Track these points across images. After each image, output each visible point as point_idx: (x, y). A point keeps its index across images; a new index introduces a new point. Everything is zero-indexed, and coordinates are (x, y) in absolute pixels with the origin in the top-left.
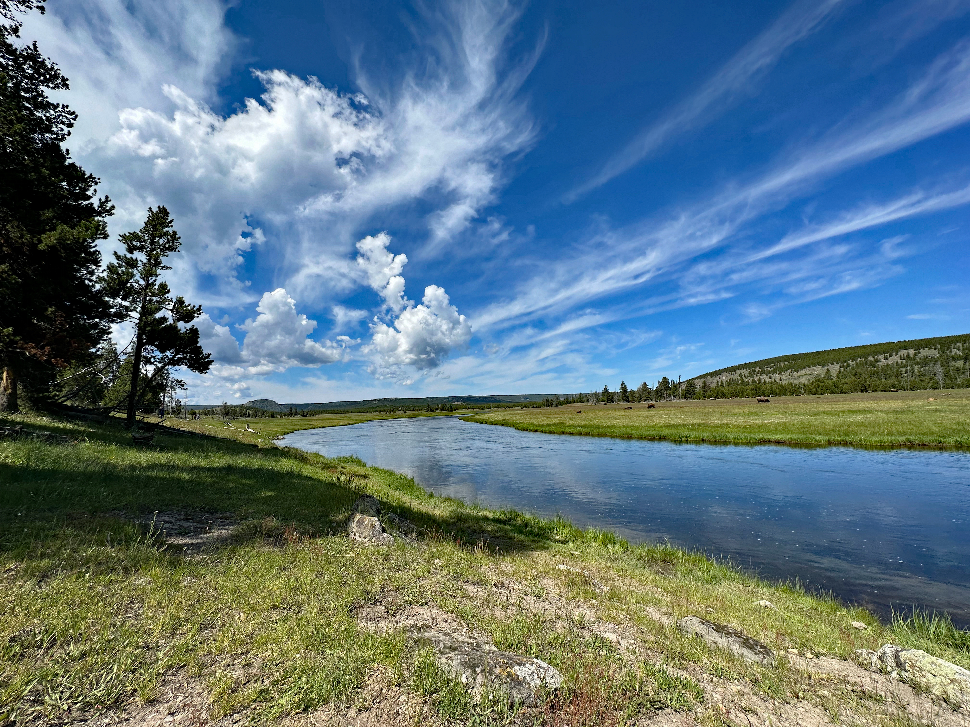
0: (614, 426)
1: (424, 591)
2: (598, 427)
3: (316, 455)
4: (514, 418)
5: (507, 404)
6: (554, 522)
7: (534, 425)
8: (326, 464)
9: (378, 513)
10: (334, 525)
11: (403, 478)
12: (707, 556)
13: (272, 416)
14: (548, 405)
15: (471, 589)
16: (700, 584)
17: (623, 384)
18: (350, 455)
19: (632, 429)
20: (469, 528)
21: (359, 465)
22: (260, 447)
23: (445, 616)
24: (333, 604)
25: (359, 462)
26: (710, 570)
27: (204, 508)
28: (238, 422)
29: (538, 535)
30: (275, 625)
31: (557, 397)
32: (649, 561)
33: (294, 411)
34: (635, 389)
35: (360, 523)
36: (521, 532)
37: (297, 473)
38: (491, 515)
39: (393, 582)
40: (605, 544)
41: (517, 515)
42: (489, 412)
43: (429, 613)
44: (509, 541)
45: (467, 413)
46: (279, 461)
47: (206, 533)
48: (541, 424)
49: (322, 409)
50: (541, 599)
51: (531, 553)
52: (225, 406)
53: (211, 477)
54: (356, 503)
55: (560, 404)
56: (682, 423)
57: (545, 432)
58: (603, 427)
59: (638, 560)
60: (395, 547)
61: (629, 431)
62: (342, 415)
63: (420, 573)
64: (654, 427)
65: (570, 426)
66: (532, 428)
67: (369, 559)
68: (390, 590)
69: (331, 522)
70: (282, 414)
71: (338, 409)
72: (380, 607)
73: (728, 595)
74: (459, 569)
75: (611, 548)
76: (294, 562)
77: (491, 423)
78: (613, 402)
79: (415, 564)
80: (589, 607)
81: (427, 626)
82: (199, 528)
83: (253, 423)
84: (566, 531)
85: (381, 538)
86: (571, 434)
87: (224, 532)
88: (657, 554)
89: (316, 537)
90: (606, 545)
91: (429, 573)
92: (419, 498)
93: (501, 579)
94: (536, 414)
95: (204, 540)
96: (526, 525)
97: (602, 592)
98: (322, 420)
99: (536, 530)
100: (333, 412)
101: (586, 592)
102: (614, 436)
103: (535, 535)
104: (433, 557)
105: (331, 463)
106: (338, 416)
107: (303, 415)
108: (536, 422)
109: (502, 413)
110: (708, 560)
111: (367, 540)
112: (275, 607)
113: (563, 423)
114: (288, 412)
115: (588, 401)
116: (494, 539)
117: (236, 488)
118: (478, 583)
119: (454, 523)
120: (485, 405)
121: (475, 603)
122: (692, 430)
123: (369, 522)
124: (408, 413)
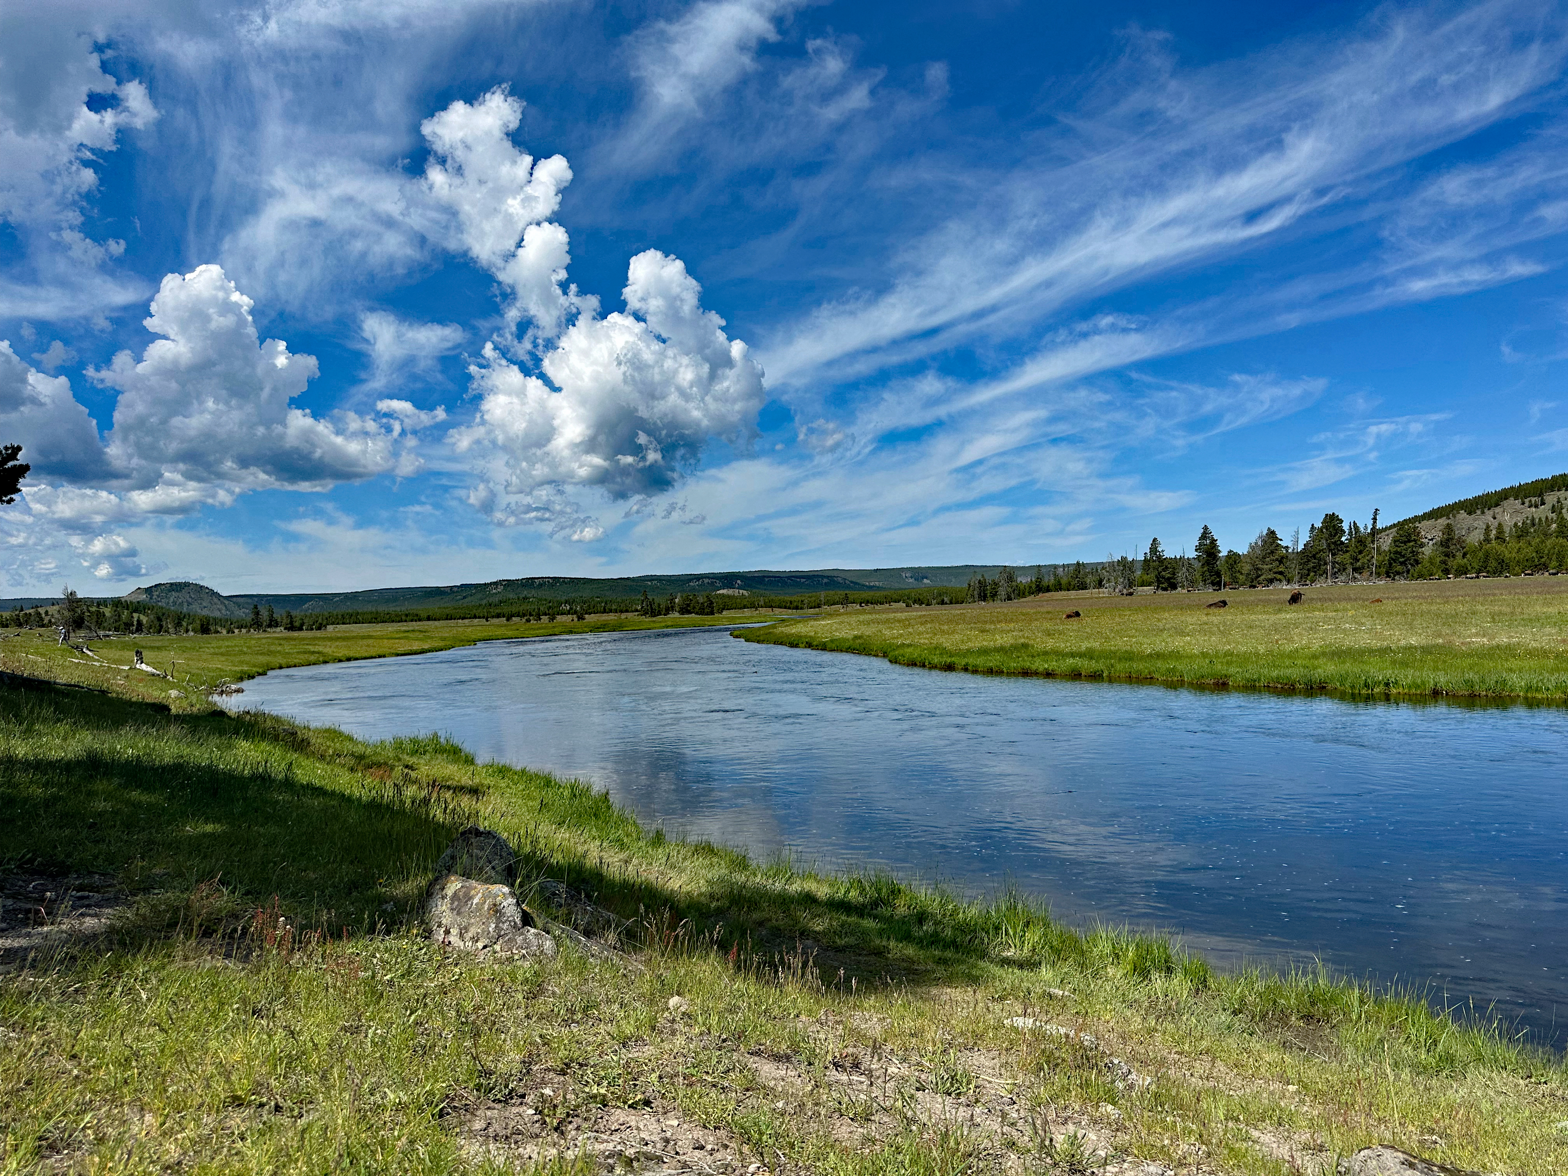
0: (1176, 655)
1: (641, 1073)
2: (1129, 656)
3: (333, 734)
4: (887, 633)
5: (866, 595)
6: (998, 910)
7: (944, 651)
8: (361, 758)
9: (509, 876)
10: (389, 907)
11: (577, 792)
12: (1431, 1004)
13: (205, 629)
14: (983, 597)
15: (768, 1071)
16: (1406, 1075)
17: (1206, 534)
18: (430, 734)
19: (1229, 663)
20: (761, 924)
21: (455, 761)
22: (174, 711)
23: (698, 1133)
24: (391, 1096)
25: (454, 753)
26: (1435, 1043)
27: (31, 861)
28: (110, 645)
29: (954, 944)
30: (239, 1144)
31: (1009, 573)
32: (1263, 1017)
33: (264, 614)
34: (1242, 549)
35: (460, 901)
36: (907, 937)
37: (281, 777)
38: (822, 891)
39: (556, 1051)
40: (1141, 971)
41: (895, 892)
42: (816, 617)
43: (654, 1126)
44: (872, 958)
45: (755, 620)
46: (230, 747)
47: (42, 924)
48: (964, 647)
49: (343, 609)
50: (963, 1099)
51: (934, 991)
52: (72, 601)
53: (46, 785)
54: (449, 851)
55: (1019, 593)
56: (1376, 644)
57: (975, 672)
58: (1143, 658)
59: (1235, 1013)
60: (559, 965)
61: (1220, 668)
62: (403, 626)
63: (629, 1030)
64: (1293, 655)
65: (1046, 653)
66: (936, 660)
67: (489, 994)
68: (548, 1070)
69: (381, 900)
70: (232, 625)
71: (392, 608)
72: (521, 1109)
73: (1485, 1106)
74: (735, 1021)
75: (1158, 982)
76: (283, 995)
77: (823, 647)
78: (1174, 587)
79: (616, 1007)
80: (1095, 1123)
81: (649, 1157)
82: (20, 910)
83: (152, 648)
84: (1033, 936)
85: (519, 940)
86: (1049, 675)
87: (90, 923)
88: (1288, 999)
89: (340, 937)
90: (1145, 974)
91: (653, 1028)
92: (623, 847)
93: (850, 1050)
94: (949, 622)
95: (37, 941)
96: (921, 917)
97: (1131, 1087)
98: (344, 639)
99: (949, 932)
100: (376, 619)
101: (1088, 1085)
102: (1174, 684)
103: (946, 946)
104: (665, 989)
105: (375, 753)
106: (391, 628)
107: (291, 628)
108: (947, 642)
109: (853, 619)
110: (1433, 1015)
111: (480, 945)
112: (237, 1102)
113: (1025, 646)
114: (249, 618)
115: (1100, 584)
116: (831, 954)
117: (116, 813)
118: (788, 1058)
119: (720, 912)
120: (807, 597)
121: (780, 1104)
122: (1404, 664)
123: (484, 898)
124: (590, 618)
